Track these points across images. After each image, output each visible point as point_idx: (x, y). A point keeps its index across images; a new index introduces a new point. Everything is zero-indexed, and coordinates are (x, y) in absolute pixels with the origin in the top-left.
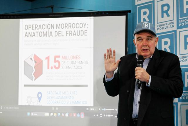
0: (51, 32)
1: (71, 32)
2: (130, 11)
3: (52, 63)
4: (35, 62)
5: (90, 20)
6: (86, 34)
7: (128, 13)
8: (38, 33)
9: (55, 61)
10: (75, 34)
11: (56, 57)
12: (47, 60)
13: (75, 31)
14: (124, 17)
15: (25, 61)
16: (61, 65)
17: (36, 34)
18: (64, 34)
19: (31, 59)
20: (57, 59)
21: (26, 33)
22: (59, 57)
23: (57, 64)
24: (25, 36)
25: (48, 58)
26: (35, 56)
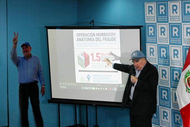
0: (93, 38)
1: (106, 39)
2: (142, 26)
3: (95, 58)
4: (85, 57)
5: (117, 31)
6: (115, 40)
7: (141, 27)
8: (85, 39)
9: (97, 57)
10: (109, 40)
11: (97, 54)
12: (92, 56)
13: (108, 38)
14: (139, 30)
15: (78, 56)
16: (101, 59)
17: (84, 39)
18: (102, 39)
19: (82, 55)
20: (98, 55)
21: (78, 38)
22: (99, 54)
23: (98, 58)
24: (77, 40)
25: (92, 54)
26: (84, 53)
